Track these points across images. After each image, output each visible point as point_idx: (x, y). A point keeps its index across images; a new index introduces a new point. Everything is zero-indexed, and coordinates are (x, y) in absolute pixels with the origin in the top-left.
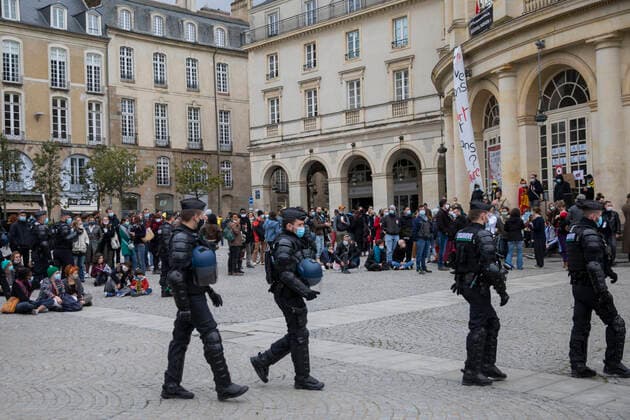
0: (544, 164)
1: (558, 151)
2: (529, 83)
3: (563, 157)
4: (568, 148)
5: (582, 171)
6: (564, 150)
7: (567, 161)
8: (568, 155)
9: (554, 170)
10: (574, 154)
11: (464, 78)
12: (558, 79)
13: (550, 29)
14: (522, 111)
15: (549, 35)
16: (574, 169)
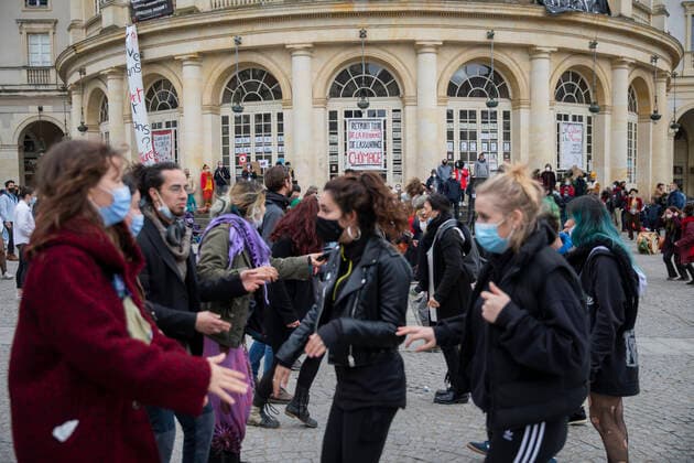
0: (226, 151)
1: (241, 141)
2: (216, 74)
4: (253, 138)
5: (267, 161)
6: (248, 140)
7: (252, 151)
8: (253, 145)
9: (237, 158)
10: (258, 145)
11: (138, 58)
12: (244, 75)
13: (248, 28)
14: (207, 99)
15: (245, 33)
16: (259, 157)
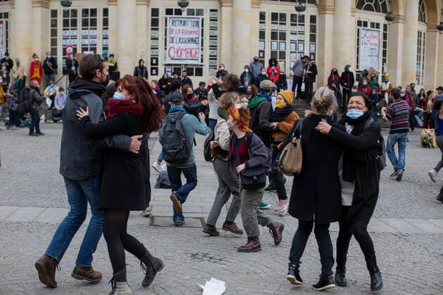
0: (54, 42)
1: (69, 33)
3: (78, 39)
4: (79, 31)
6: (75, 33)
7: (79, 43)
8: (79, 37)
9: (64, 50)
10: (85, 37)
16: (84, 49)
